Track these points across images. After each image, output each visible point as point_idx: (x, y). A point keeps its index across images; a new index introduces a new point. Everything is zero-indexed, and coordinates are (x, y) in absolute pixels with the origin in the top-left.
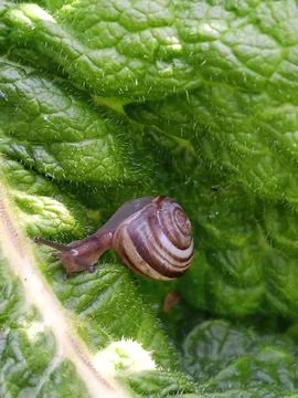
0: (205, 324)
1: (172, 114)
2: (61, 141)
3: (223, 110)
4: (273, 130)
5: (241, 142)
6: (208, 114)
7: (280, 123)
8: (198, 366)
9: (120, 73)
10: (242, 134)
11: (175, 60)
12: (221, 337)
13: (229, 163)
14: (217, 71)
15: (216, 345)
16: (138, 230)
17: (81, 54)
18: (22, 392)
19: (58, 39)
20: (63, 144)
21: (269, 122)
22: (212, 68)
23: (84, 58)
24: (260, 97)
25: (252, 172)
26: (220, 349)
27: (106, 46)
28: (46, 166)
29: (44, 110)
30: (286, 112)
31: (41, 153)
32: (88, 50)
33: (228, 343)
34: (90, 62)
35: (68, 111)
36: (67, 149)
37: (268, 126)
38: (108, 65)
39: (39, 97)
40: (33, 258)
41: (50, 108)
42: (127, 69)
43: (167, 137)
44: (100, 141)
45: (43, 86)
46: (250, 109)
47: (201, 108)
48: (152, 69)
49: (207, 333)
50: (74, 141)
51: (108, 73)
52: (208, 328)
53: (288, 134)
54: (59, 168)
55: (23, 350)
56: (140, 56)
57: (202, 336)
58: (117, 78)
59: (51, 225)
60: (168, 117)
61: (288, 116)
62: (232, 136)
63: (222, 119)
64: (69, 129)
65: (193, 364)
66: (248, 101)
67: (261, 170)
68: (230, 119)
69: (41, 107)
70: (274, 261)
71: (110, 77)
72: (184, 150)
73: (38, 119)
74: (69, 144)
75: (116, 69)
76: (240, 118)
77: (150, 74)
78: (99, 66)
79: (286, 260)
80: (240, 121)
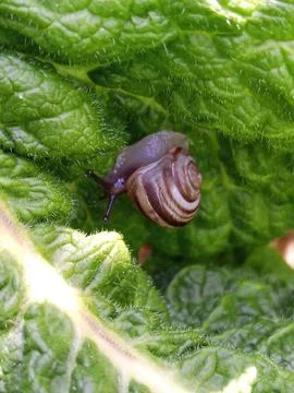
0: (183, 271)
1: (144, 72)
2: (38, 118)
3: (203, 58)
4: (257, 69)
5: (222, 88)
6: (185, 65)
7: (265, 61)
8: (185, 311)
9: (96, 35)
10: (222, 79)
11: (152, 14)
12: (200, 280)
13: (206, 112)
14: (198, 17)
15: (197, 288)
16: (153, 180)
17: (52, 21)
18: (53, 383)
19: (24, 10)
20: (41, 121)
21: (252, 61)
22: (191, 15)
23: (57, 24)
24: (242, 38)
25: (232, 116)
26: (201, 292)
27: (78, 9)
28: (28, 146)
29: (17, 89)
30: (271, 49)
31: (19, 134)
32: (59, 15)
33: (208, 285)
34: (64, 28)
35: (42, 85)
36: (47, 125)
37: (252, 66)
38: (83, 28)
39: (10, 75)
40: (31, 243)
41: (24, 86)
42: (102, 30)
43: (133, 98)
44: (77, 112)
45: (11, 63)
46: (232, 51)
47: (176, 61)
48: (128, 26)
49: (187, 279)
50: (53, 116)
51: (83, 37)
52: (188, 274)
53: (274, 71)
54: (40, 146)
55: (45, 340)
56: (115, 14)
57: (182, 283)
58: (94, 41)
59: (41, 207)
60: (140, 77)
61: (272, 53)
62: (211, 84)
63: (201, 67)
64: (47, 104)
65: (180, 310)
66: (230, 44)
67: (242, 111)
68: (209, 66)
69: (14, 86)
70: (241, 199)
71: (87, 41)
72: (149, 108)
73: (12, 99)
74: (47, 120)
75: (92, 32)
76: (220, 63)
77: (126, 31)
78: (73, 30)
79: (251, 195)
80: (220, 66)
